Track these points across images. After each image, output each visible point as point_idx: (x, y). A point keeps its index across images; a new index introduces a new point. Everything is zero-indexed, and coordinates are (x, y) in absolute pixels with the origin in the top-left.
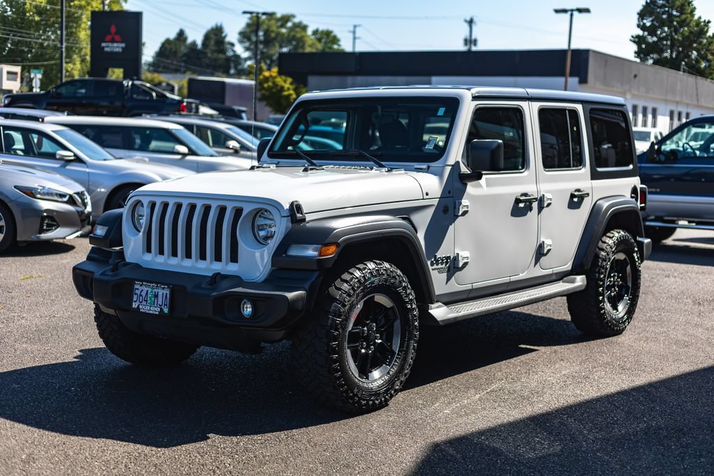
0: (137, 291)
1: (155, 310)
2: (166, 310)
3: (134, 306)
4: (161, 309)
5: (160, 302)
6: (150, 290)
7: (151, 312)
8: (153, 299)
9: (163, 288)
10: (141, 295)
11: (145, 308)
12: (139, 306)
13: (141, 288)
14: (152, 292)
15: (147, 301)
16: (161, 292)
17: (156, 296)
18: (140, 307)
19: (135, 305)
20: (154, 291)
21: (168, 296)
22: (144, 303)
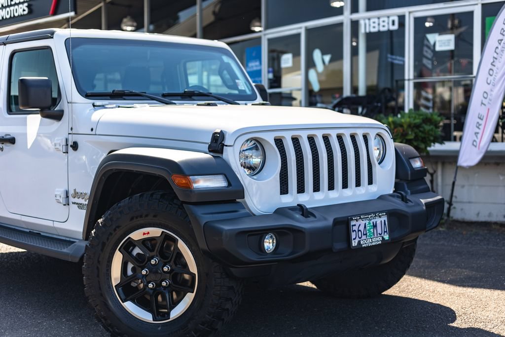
0: (354, 228)
1: (377, 241)
2: (386, 237)
3: (353, 245)
4: (382, 237)
5: (379, 231)
6: (367, 222)
7: (374, 244)
8: (372, 230)
9: (380, 217)
10: (359, 231)
11: (366, 242)
12: (359, 242)
13: (357, 224)
14: (369, 223)
15: (366, 234)
16: (378, 220)
17: (375, 226)
18: (362, 243)
19: (354, 243)
20: (371, 222)
21: (386, 223)
22: (364, 237)
